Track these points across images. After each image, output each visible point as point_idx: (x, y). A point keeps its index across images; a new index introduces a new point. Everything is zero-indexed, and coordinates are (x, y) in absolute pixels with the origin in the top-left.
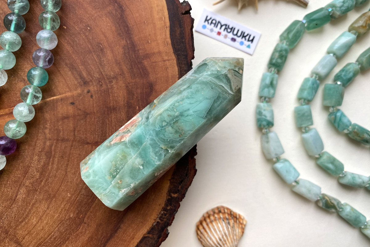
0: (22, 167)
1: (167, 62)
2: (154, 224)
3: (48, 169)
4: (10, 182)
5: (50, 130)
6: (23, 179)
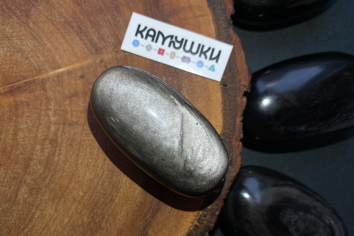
0: (22, 160)
1: (200, 18)
2: (191, 228)
3: (54, 161)
4: (8, 178)
5: (55, 111)
6: (23, 174)
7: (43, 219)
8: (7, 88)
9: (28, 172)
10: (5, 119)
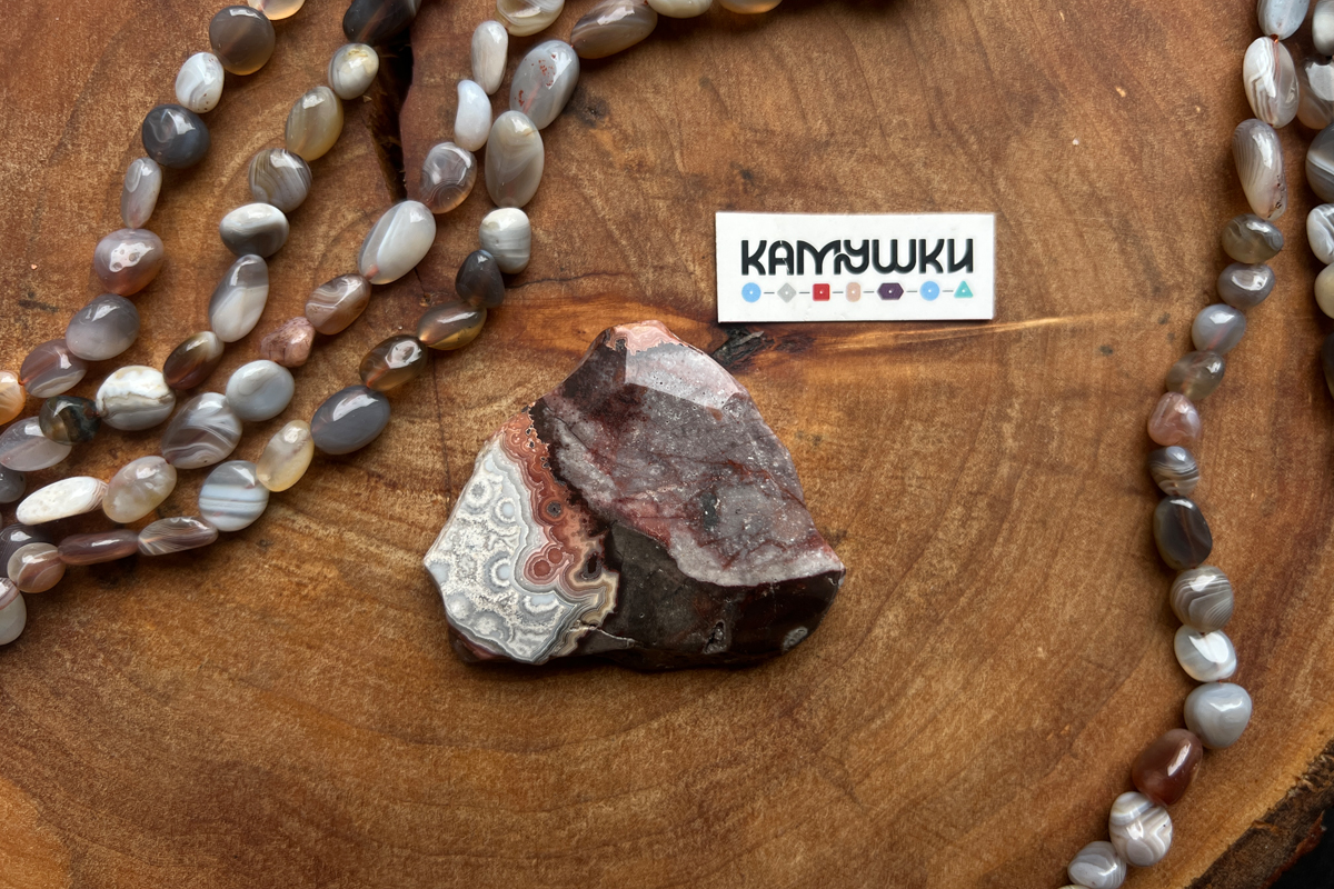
7: (926, 701)
8: (904, 339)
9: (913, 571)
10: (883, 419)
